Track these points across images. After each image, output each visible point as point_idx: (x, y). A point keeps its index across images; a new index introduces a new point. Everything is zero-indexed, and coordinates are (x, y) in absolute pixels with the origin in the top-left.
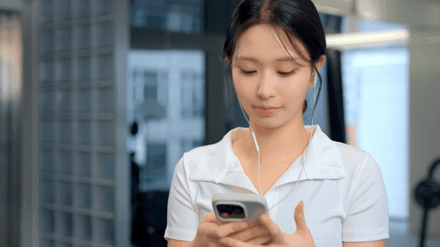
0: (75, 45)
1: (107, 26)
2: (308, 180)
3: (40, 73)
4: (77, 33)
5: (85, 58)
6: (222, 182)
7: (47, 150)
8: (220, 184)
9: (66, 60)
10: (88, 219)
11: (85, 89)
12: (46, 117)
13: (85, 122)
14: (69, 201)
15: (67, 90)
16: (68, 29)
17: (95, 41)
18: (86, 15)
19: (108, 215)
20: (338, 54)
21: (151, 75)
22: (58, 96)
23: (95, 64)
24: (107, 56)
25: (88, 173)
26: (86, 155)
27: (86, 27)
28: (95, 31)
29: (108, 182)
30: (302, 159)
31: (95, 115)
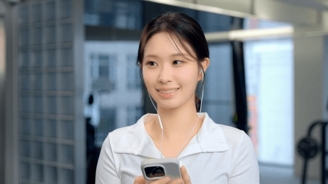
0: (45, 40)
1: (68, 27)
2: (202, 152)
3: (19, 61)
4: (46, 31)
5: (52, 51)
6: (140, 154)
7: (24, 118)
8: (138, 155)
9: (38, 51)
10: (55, 170)
11: (52, 74)
12: (24, 94)
13: (52, 98)
14: (40, 155)
15: (39, 74)
16: (40, 28)
17: (59, 38)
18: (52, 19)
19: (70, 166)
20: (241, 44)
21: (104, 58)
22: (32, 78)
23: (59, 55)
24: (68, 49)
25: (54, 135)
26: (53, 122)
27: (52, 27)
28: (59, 30)
29: (69, 142)
30: (197, 137)
31: (59, 93)
